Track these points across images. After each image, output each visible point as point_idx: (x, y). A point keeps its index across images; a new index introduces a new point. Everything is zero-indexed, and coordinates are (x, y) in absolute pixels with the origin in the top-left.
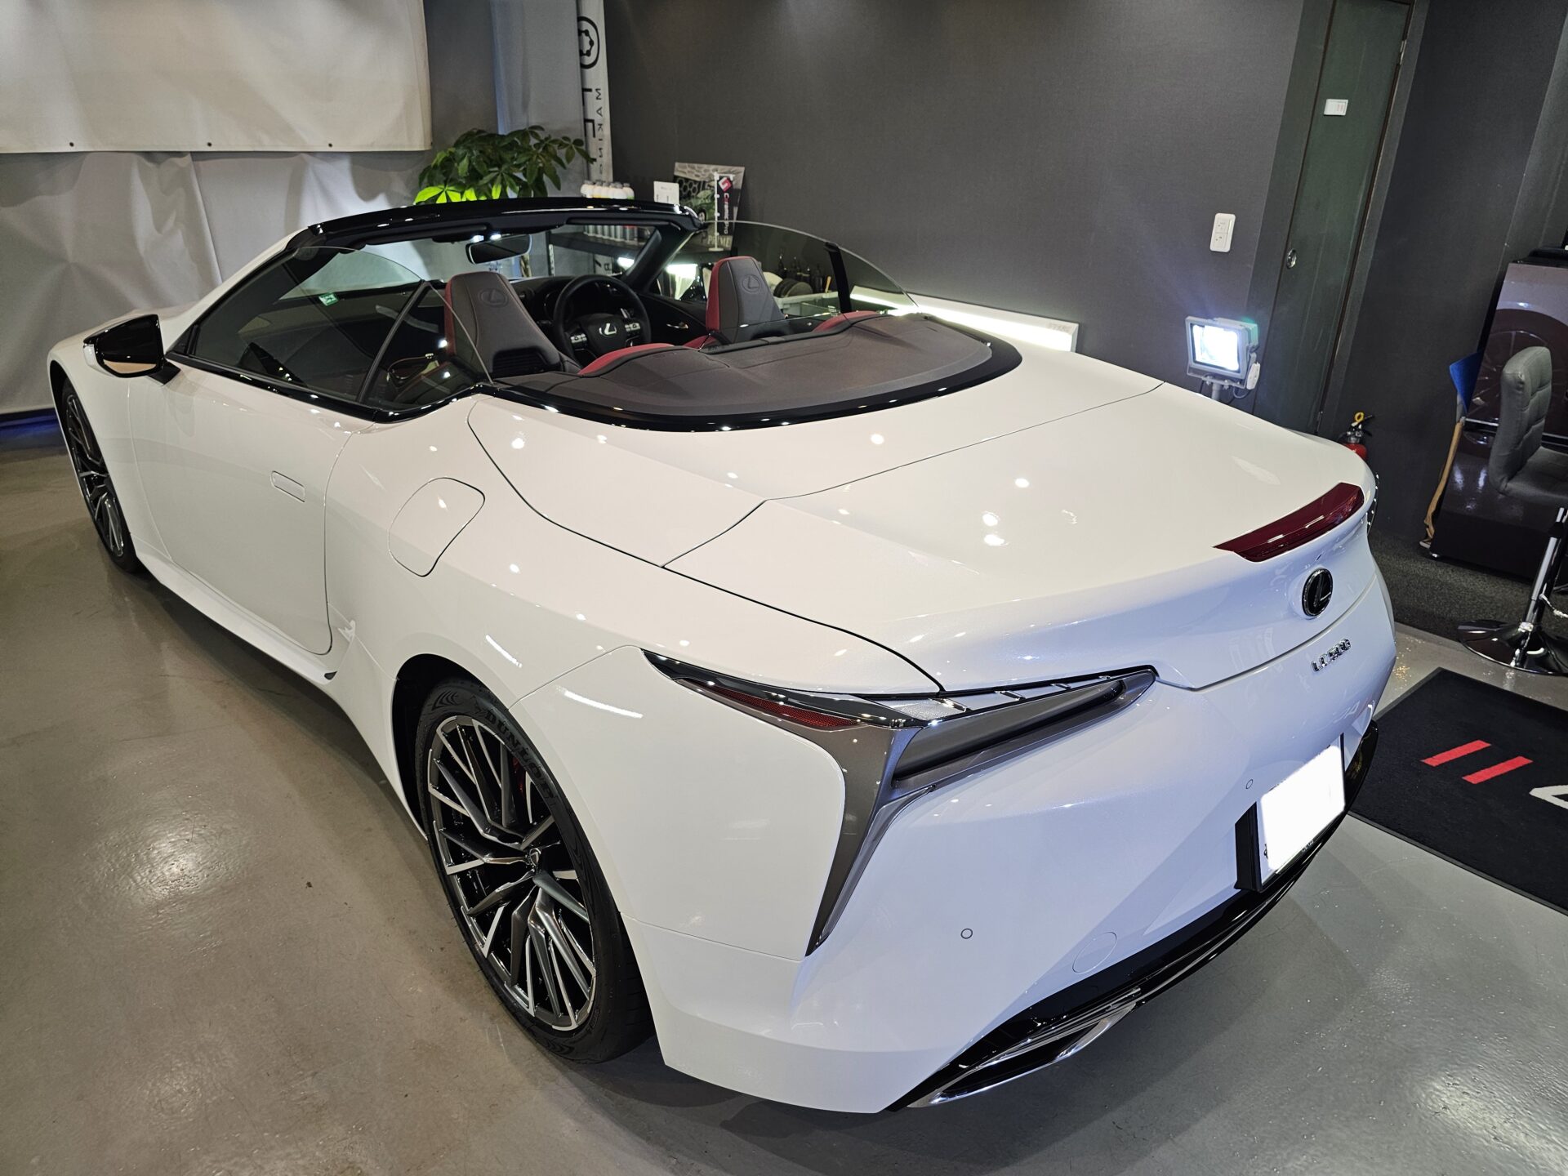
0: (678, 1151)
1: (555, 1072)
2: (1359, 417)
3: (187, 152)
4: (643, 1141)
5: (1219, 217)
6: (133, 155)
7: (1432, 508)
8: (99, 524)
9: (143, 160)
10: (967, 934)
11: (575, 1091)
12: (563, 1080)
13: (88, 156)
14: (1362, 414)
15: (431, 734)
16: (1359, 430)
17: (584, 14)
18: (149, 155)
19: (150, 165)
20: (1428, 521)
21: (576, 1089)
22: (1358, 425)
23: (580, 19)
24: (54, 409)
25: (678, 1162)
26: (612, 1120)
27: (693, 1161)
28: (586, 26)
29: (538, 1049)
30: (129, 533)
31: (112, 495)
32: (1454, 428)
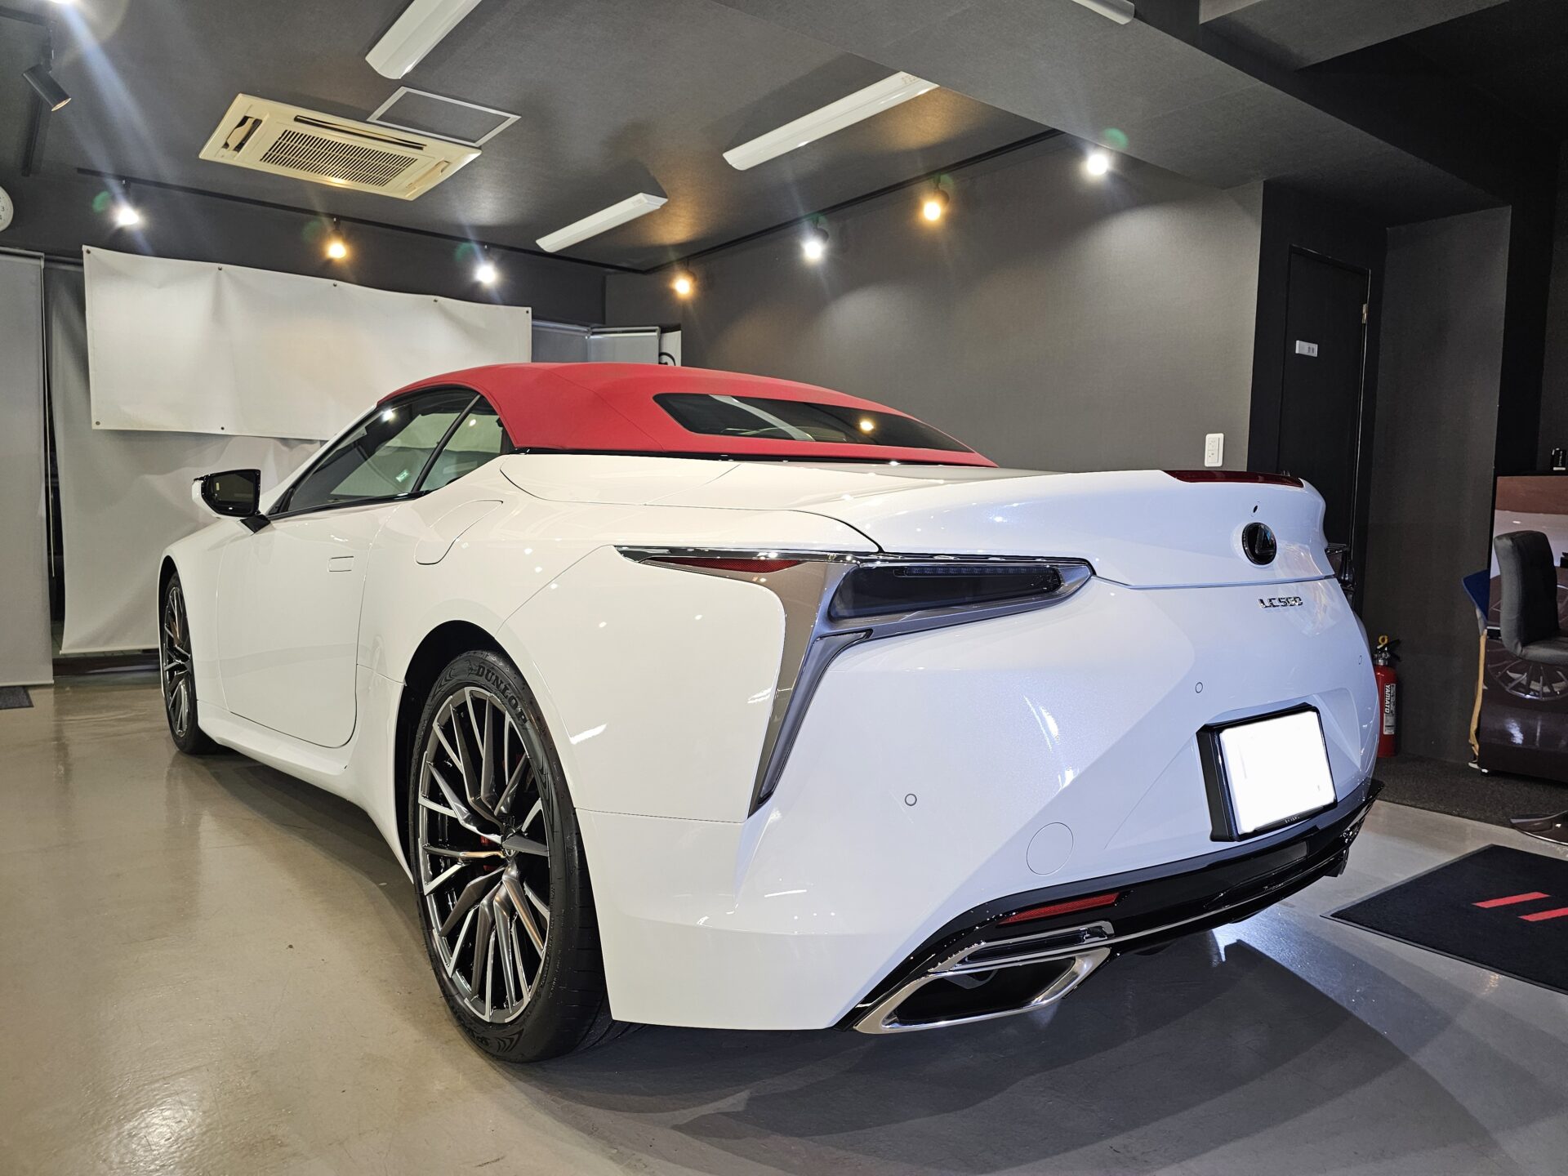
0: (621, 1144)
1: (502, 1081)
2: (1383, 640)
3: (317, 440)
4: (585, 1135)
5: (1209, 437)
6: (272, 440)
7: (1474, 726)
8: (172, 713)
9: (278, 443)
10: (911, 800)
11: (523, 1096)
12: (509, 1087)
13: (234, 439)
14: (1386, 637)
15: (429, 728)
16: (1385, 652)
17: (664, 351)
18: (285, 441)
19: (285, 449)
20: (1473, 740)
21: (522, 1094)
22: (1384, 647)
23: (661, 354)
24: (158, 649)
25: (618, 1152)
26: (555, 1119)
27: (634, 1152)
28: (665, 359)
29: (490, 1064)
30: (196, 700)
31: (190, 678)
32: (1479, 642)
